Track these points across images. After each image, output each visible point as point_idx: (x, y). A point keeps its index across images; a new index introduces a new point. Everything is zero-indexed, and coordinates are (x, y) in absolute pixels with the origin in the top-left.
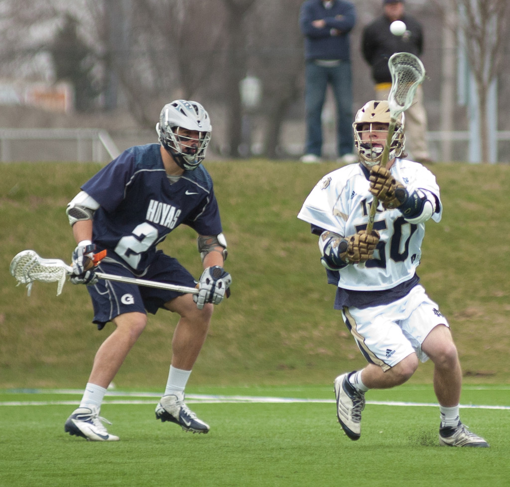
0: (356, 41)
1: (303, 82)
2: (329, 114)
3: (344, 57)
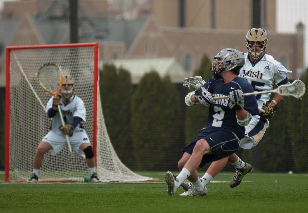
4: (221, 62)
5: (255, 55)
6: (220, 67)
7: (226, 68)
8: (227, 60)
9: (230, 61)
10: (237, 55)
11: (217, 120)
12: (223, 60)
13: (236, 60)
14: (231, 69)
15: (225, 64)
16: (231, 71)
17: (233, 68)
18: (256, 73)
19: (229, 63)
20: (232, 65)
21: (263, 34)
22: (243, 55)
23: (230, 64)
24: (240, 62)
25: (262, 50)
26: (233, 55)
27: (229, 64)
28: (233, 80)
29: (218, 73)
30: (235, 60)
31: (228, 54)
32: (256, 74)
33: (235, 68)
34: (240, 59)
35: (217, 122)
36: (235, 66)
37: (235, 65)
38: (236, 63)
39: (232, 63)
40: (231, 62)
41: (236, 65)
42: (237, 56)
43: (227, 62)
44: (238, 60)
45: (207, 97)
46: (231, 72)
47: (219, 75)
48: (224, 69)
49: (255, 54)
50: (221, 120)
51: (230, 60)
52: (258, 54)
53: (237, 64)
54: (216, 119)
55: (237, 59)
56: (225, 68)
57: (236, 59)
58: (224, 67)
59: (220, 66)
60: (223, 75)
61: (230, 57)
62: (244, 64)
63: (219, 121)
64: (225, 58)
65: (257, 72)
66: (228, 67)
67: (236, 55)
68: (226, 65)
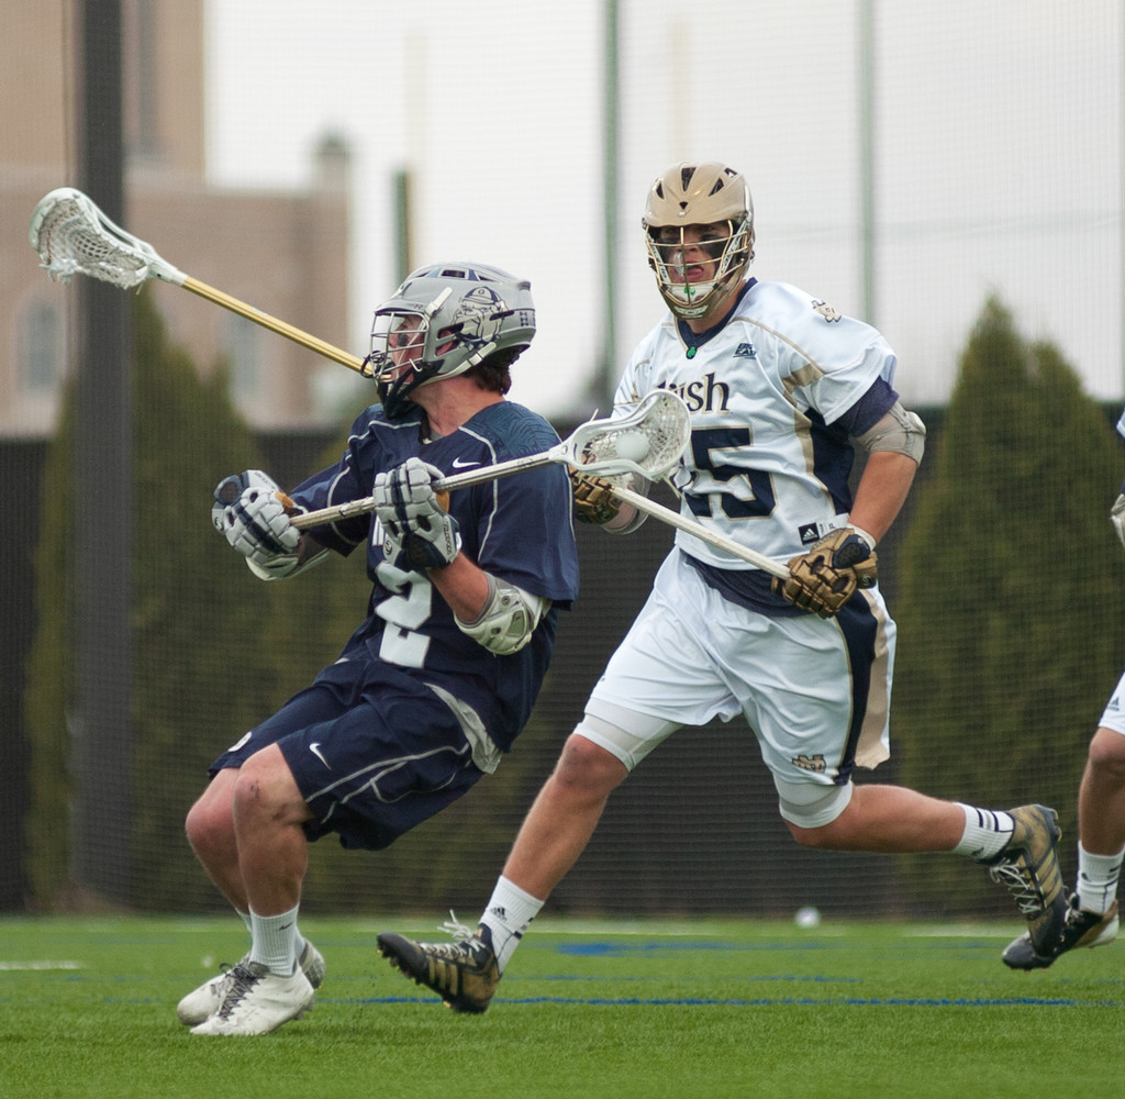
4: (414, 333)
5: (685, 296)
6: (411, 361)
7: (441, 363)
8: (447, 320)
9: (461, 326)
10: (492, 293)
11: (404, 632)
12: (425, 322)
13: (487, 320)
14: (465, 366)
15: (438, 341)
16: (466, 374)
17: (477, 359)
18: (700, 385)
19: (452, 336)
20: (471, 347)
21: (720, 185)
22: (525, 291)
23: (462, 344)
24: (512, 326)
25: (723, 267)
26: (471, 293)
27: (455, 343)
28: (470, 424)
29: (402, 388)
30: (486, 323)
31: (448, 291)
32: (702, 393)
33: (486, 360)
34: (511, 313)
35: (401, 640)
36: (484, 352)
37: (485, 343)
38: (491, 336)
39: (470, 336)
40: (464, 331)
41: (492, 347)
42: (494, 298)
43: (441, 333)
44: (500, 320)
45: (258, 512)
46: (468, 382)
47: (407, 398)
48: (431, 369)
49: (687, 291)
50: (422, 630)
51: (458, 322)
52: (702, 289)
53: (493, 339)
54: (396, 625)
55: (494, 317)
56: (434, 363)
57: (489, 313)
58: (433, 358)
59: (410, 353)
60: (425, 398)
61: (456, 305)
62: (530, 334)
63: (410, 634)
64: (435, 314)
65: (705, 382)
66: (449, 357)
67: (488, 294)
68: (439, 348)
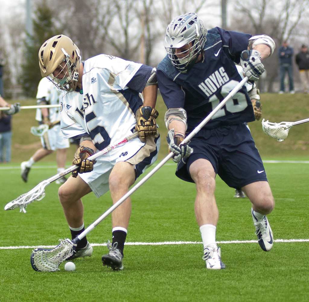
0: (293, 59)
1: (279, 71)
2: (286, 81)
3: (290, 63)
